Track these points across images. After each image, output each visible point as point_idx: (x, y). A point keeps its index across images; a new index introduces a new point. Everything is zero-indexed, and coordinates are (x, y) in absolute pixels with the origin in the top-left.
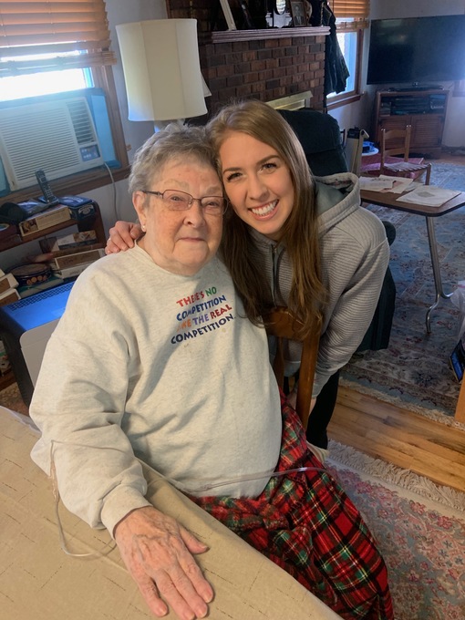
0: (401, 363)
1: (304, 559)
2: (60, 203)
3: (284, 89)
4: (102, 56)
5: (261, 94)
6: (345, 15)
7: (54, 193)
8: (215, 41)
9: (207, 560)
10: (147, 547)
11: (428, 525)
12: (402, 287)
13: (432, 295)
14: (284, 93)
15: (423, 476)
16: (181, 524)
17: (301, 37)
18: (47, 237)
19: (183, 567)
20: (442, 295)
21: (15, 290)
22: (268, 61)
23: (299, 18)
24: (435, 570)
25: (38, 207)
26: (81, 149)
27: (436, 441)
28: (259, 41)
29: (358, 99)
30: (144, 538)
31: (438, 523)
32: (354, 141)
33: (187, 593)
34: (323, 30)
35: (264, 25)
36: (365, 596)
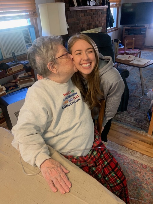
0: (131, 116)
1: (100, 176)
2: (20, 63)
3: (93, 26)
4: (33, 15)
5: (86, 28)
6: (113, 2)
7: (18, 60)
8: (71, 10)
9: (69, 175)
10: (50, 171)
11: (139, 167)
12: (131, 91)
13: (141, 94)
14: (93, 27)
15: (138, 152)
16: (61, 164)
17: (98, 9)
18: (15, 74)
19: (62, 177)
20: (144, 94)
21: (5, 91)
22: (88, 17)
23: (98, 3)
24: (141, 182)
25: (13, 64)
26: (26, 45)
27: (142, 141)
28: (85, 10)
29: (117, 29)
30: (49, 168)
31: (142, 167)
32: (116, 43)
33: (63, 185)
34: (106, 7)
35: (86, 5)
36: (119, 188)
